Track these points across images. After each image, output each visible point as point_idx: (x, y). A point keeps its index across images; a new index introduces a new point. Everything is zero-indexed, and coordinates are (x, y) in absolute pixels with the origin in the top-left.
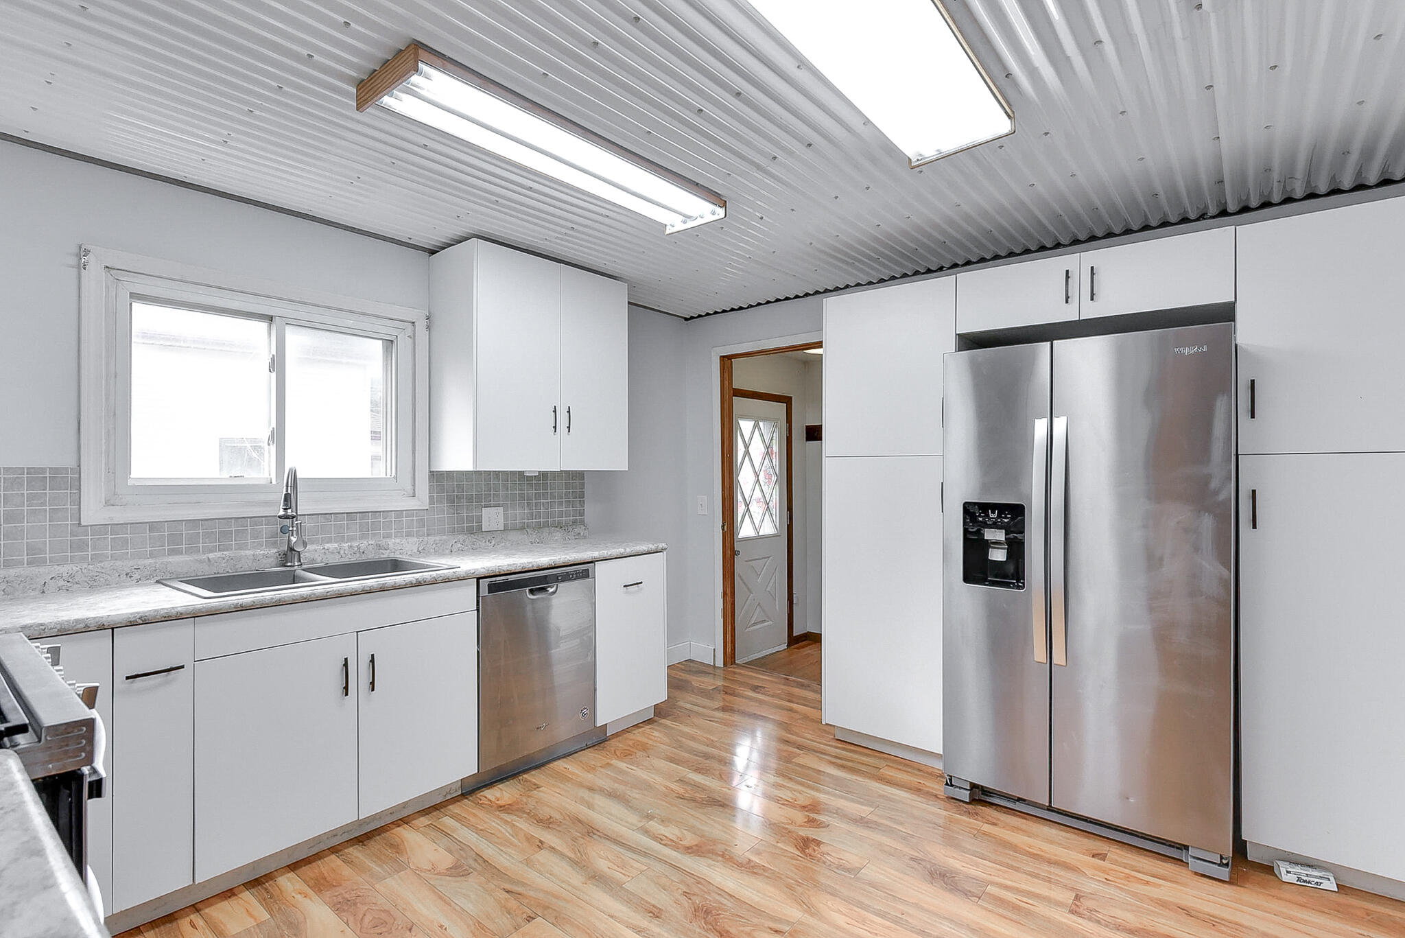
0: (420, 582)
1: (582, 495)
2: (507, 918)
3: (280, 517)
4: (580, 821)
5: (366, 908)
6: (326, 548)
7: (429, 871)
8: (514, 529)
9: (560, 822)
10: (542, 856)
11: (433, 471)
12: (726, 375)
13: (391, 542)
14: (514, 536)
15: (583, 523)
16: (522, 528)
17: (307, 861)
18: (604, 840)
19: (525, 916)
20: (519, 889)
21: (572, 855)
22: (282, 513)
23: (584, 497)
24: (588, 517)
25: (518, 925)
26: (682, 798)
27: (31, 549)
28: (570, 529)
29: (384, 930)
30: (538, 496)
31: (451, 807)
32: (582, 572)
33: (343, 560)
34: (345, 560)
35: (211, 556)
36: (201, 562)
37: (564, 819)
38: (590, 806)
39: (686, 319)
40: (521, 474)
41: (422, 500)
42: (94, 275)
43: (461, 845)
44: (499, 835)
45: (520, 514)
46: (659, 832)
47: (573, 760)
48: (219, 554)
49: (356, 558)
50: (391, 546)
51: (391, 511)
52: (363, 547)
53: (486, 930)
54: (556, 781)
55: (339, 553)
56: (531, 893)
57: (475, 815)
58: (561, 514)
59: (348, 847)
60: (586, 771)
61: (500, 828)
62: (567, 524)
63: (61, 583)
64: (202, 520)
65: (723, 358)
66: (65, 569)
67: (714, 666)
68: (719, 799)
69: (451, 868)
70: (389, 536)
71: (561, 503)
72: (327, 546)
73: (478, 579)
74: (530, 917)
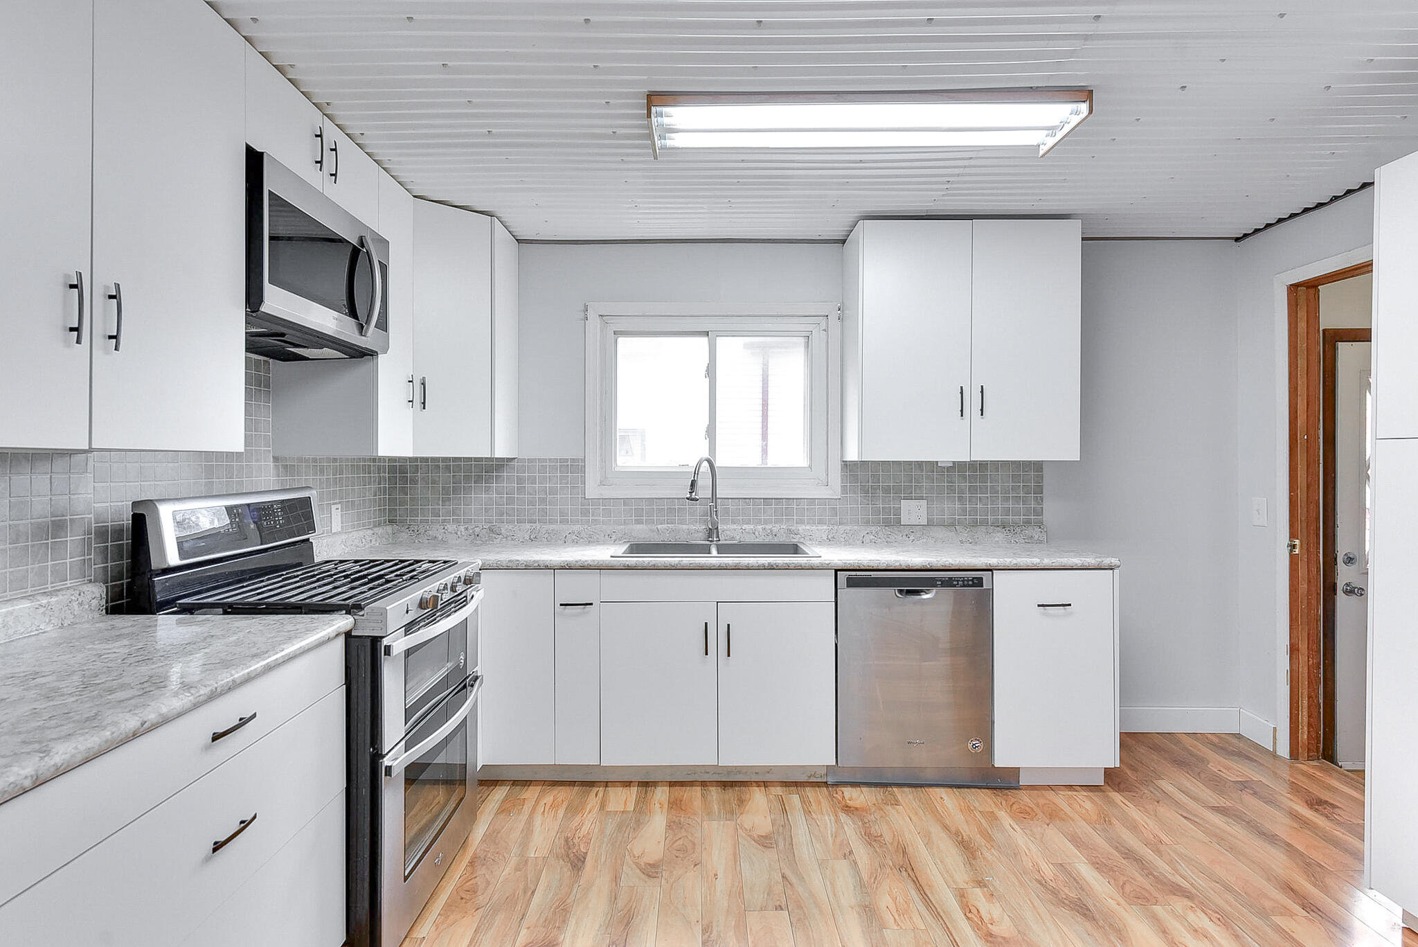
0: (772, 566)
1: (1039, 490)
2: (764, 897)
3: (688, 499)
4: (904, 852)
5: (684, 835)
6: (744, 528)
7: (746, 830)
8: (942, 524)
9: (885, 844)
10: (842, 866)
11: (846, 461)
12: (1302, 314)
13: (801, 528)
14: (940, 533)
15: (1040, 524)
16: (953, 525)
17: (682, 784)
18: (909, 881)
19: (778, 903)
20: (794, 880)
21: (865, 877)
22: (688, 496)
23: (1042, 493)
24: (1048, 517)
25: (766, 907)
26: (1042, 883)
27: (562, 513)
28: (1018, 530)
29: (681, 855)
30: (973, 490)
31: (808, 789)
32: (972, 580)
33: (758, 540)
34: (759, 540)
35: (659, 527)
36: (652, 531)
37: (891, 844)
38: (929, 843)
39: (1237, 239)
40: (933, 465)
41: (833, 488)
42: (594, 323)
43: (787, 822)
44: (821, 830)
45: (949, 508)
46: (976, 903)
47: (957, 794)
48: (665, 526)
49: (768, 540)
50: (801, 531)
51: (804, 499)
52: (775, 530)
53: (742, 895)
54: (920, 807)
55: (754, 534)
56: (800, 889)
57: (819, 803)
58: (1007, 512)
59: (713, 786)
60: (961, 809)
61: (829, 823)
62: (1016, 524)
63: (574, 537)
64: (656, 499)
65: (1294, 289)
66: (576, 528)
67: (1274, 755)
68: (1092, 908)
69: (762, 836)
70: (801, 522)
71: (1007, 499)
72: (745, 526)
73: (836, 571)
74: (780, 906)
